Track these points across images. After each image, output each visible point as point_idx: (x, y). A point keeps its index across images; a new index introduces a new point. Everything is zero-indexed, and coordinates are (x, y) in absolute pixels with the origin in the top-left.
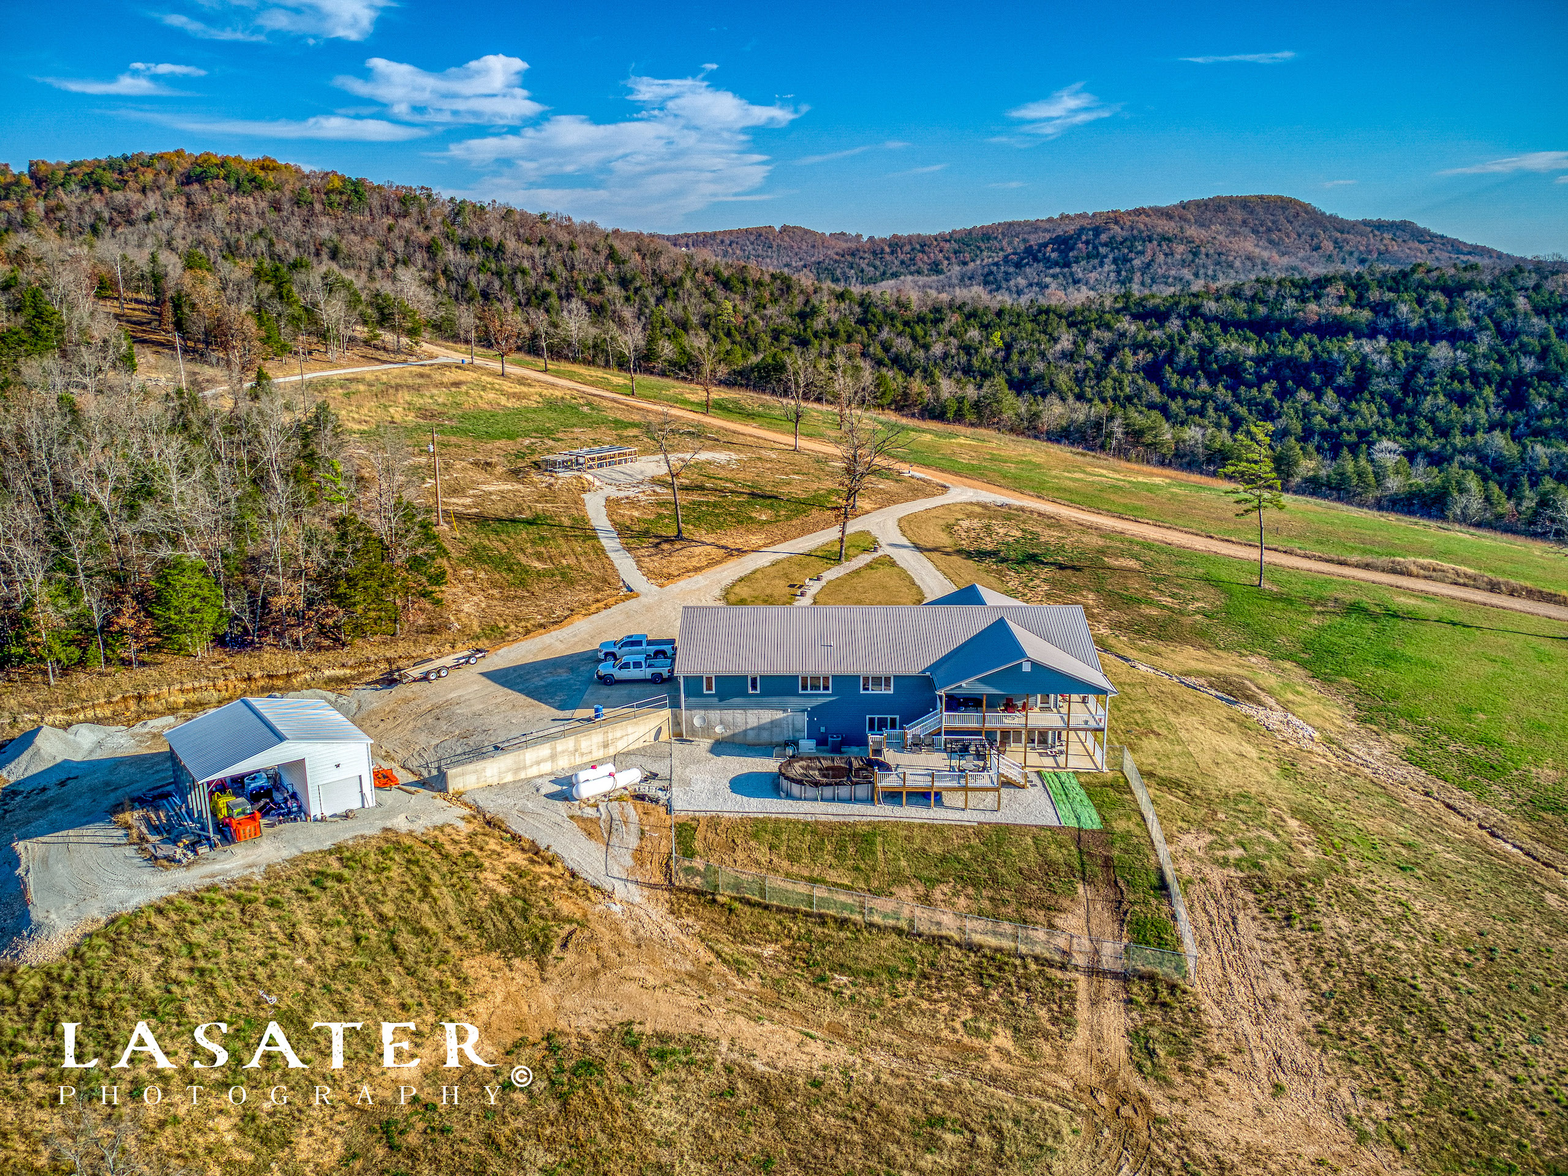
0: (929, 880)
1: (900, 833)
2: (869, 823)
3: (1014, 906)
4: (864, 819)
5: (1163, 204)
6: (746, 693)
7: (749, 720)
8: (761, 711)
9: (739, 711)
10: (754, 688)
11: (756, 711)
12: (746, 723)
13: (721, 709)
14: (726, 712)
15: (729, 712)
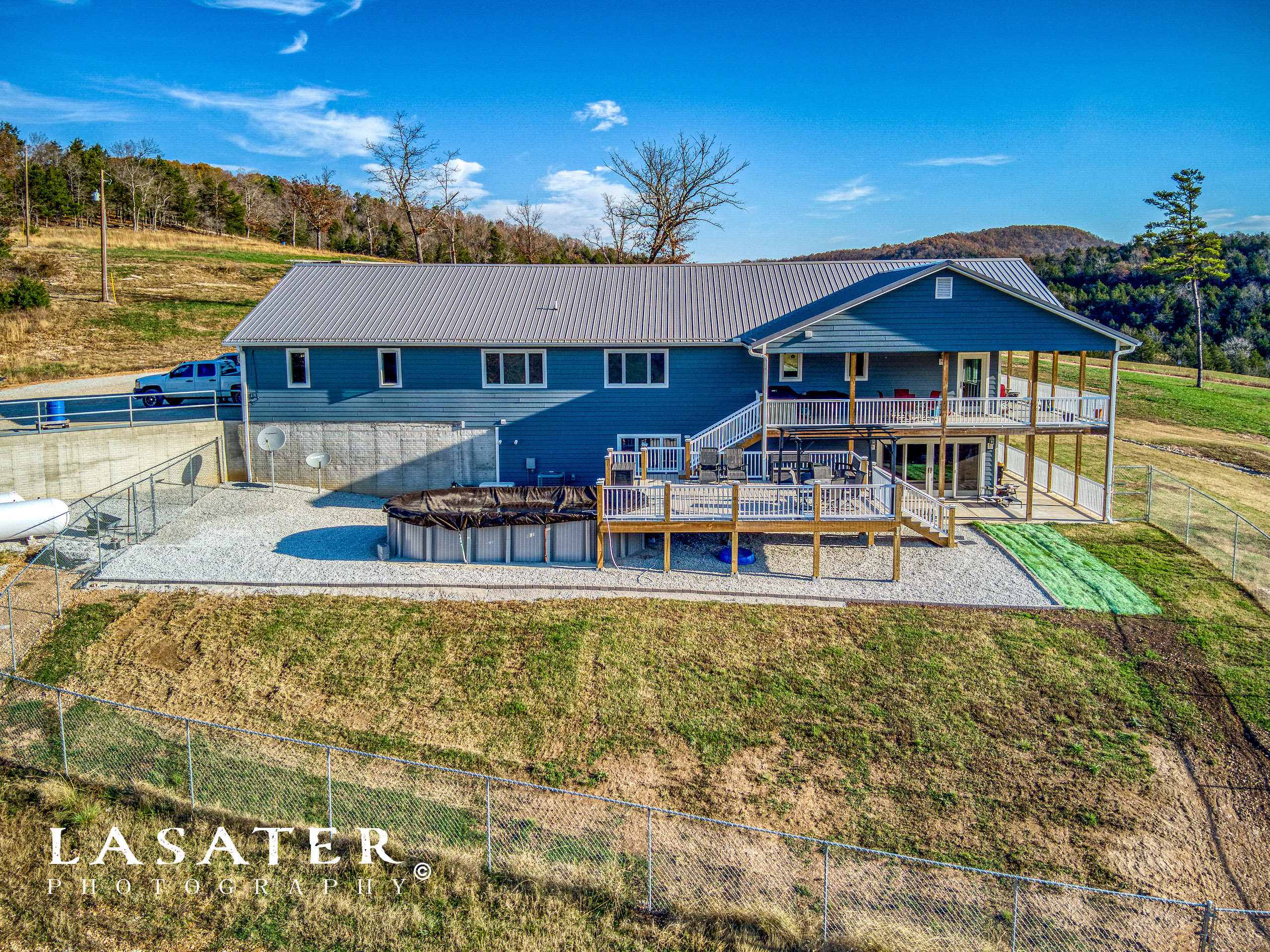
0: (713, 738)
1: (646, 622)
2: (572, 604)
3: (970, 812)
4: (564, 595)
5: (968, 230)
6: (375, 388)
7: (382, 446)
8: (407, 426)
9: (361, 427)
10: (390, 376)
11: (396, 427)
12: (377, 451)
13: (323, 422)
14: (334, 427)
15: (341, 427)
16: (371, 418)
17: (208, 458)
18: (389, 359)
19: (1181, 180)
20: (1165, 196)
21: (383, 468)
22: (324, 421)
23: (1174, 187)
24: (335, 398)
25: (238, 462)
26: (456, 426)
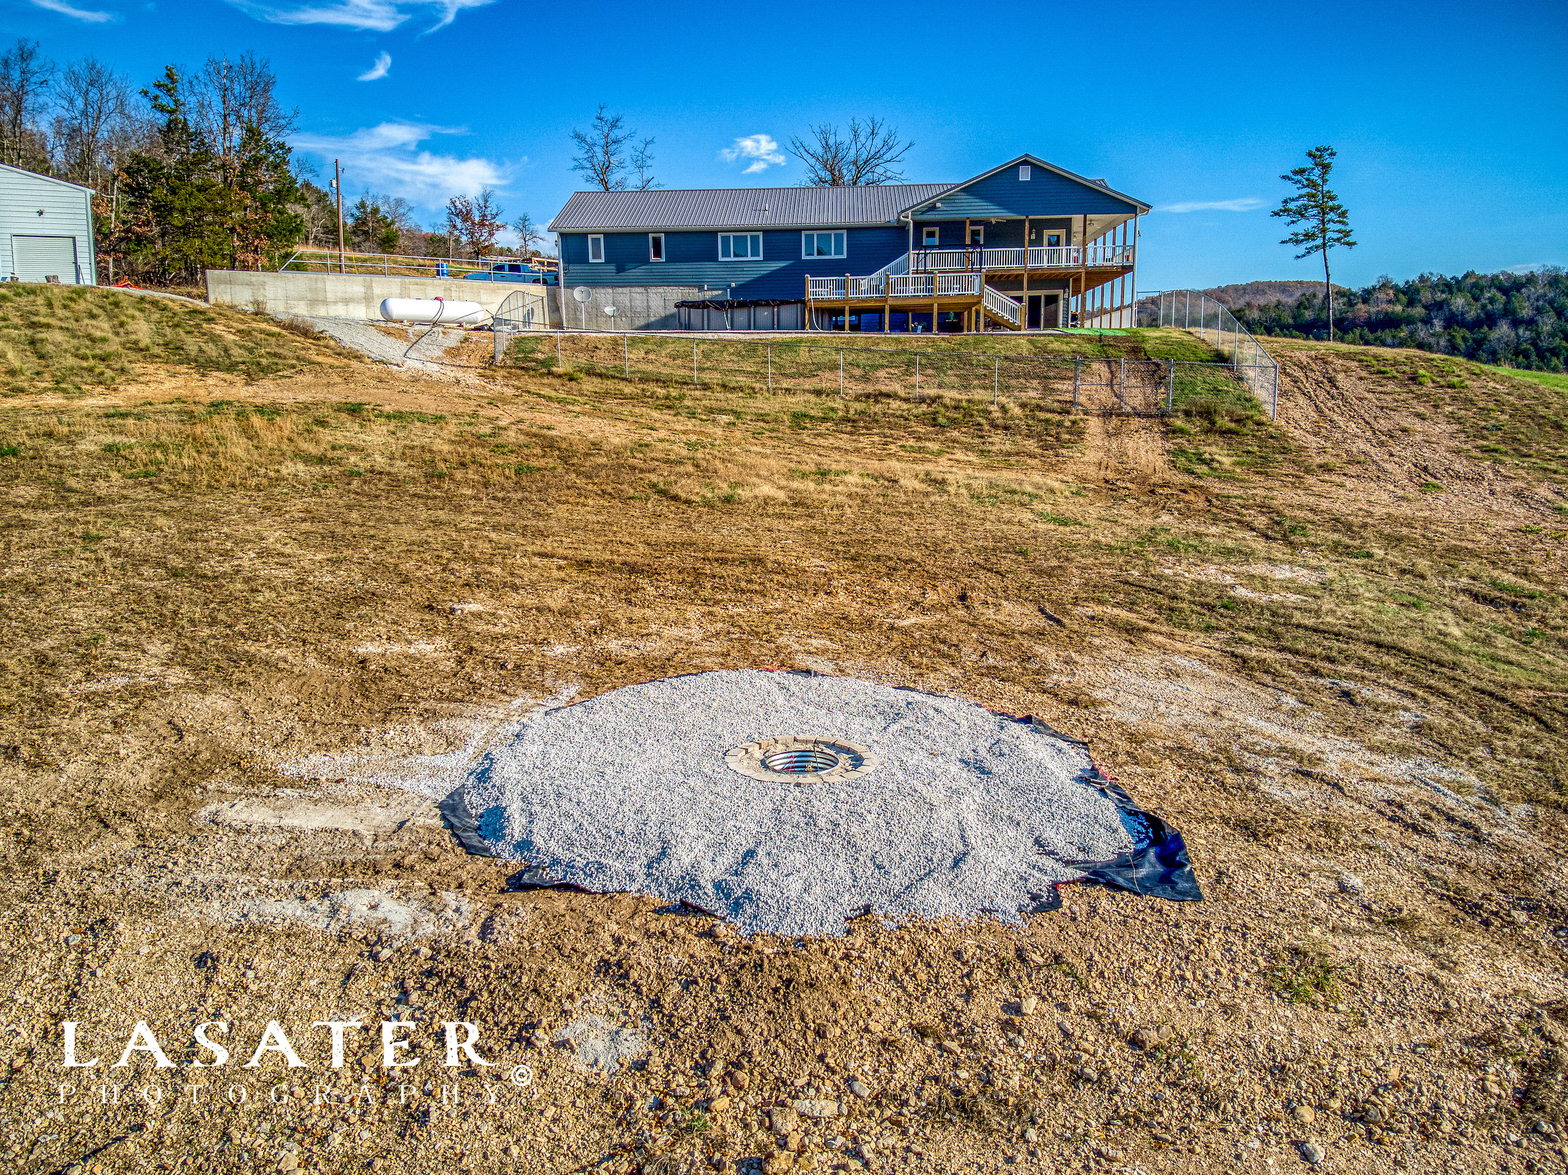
6: (647, 262)
7: (651, 303)
8: (668, 289)
9: (638, 290)
10: (658, 254)
11: (661, 290)
12: (648, 307)
13: (613, 287)
14: (620, 290)
15: (625, 290)
16: (645, 284)
17: (538, 311)
18: (657, 242)
19: (1315, 157)
20: (1301, 172)
21: (652, 319)
22: (614, 285)
23: (1309, 163)
24: (620, 269)
25: (556, 315)
26: (701, 288)
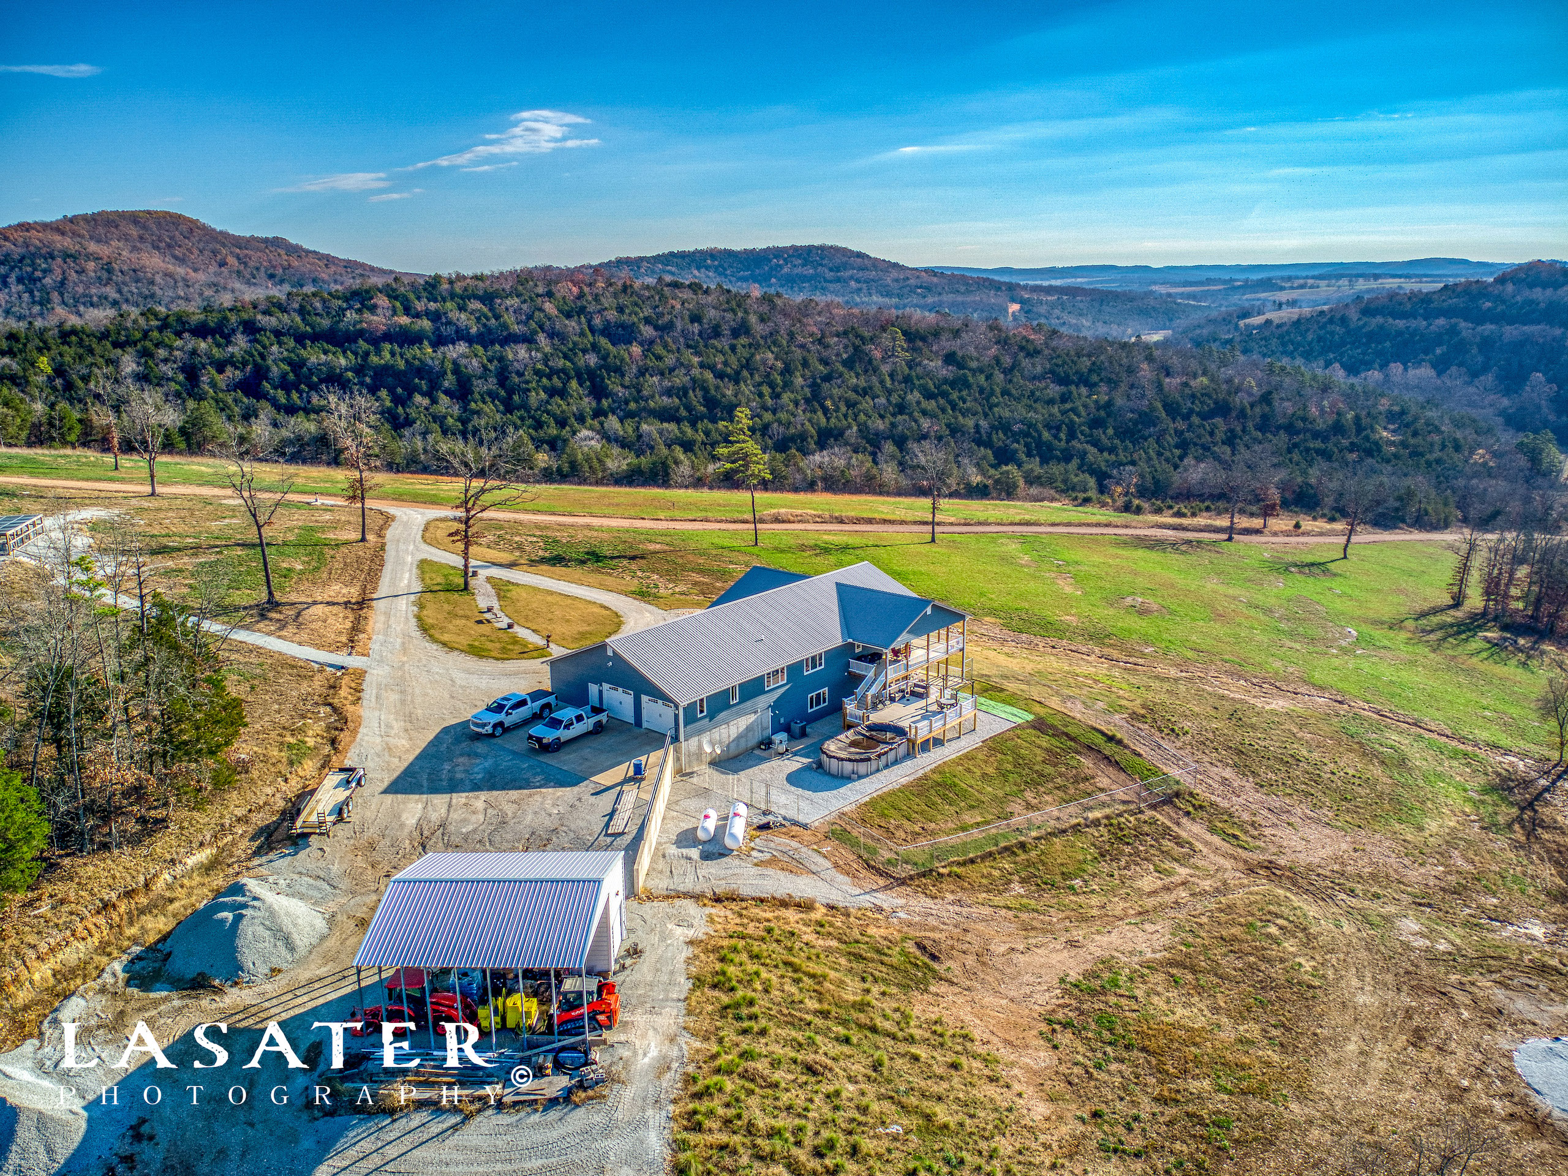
1: (959, 769)
2: (933, 771)
5: (49, 218)
7: (731, 733)
8: (739, 720)
9: (724, 726)
11: (736, 721)
12: (729, 736)
13: (710, 730)
14: (714, 731)
16: (727, 721)
24: (713, 717)
26: (756, 712)
